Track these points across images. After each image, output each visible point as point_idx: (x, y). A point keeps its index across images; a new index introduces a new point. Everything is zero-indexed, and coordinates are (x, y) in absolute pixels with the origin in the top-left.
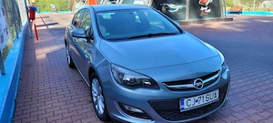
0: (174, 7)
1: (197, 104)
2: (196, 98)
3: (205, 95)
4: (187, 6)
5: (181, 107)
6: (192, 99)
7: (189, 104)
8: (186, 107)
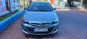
0: (75, 3)
1: (39, 31)
2: (39, 29)
3: (42, 29)
4: (81, 3)
5: (34, 30)
6: (38, 29)
7: (36, 30)
8: (35, 31)
